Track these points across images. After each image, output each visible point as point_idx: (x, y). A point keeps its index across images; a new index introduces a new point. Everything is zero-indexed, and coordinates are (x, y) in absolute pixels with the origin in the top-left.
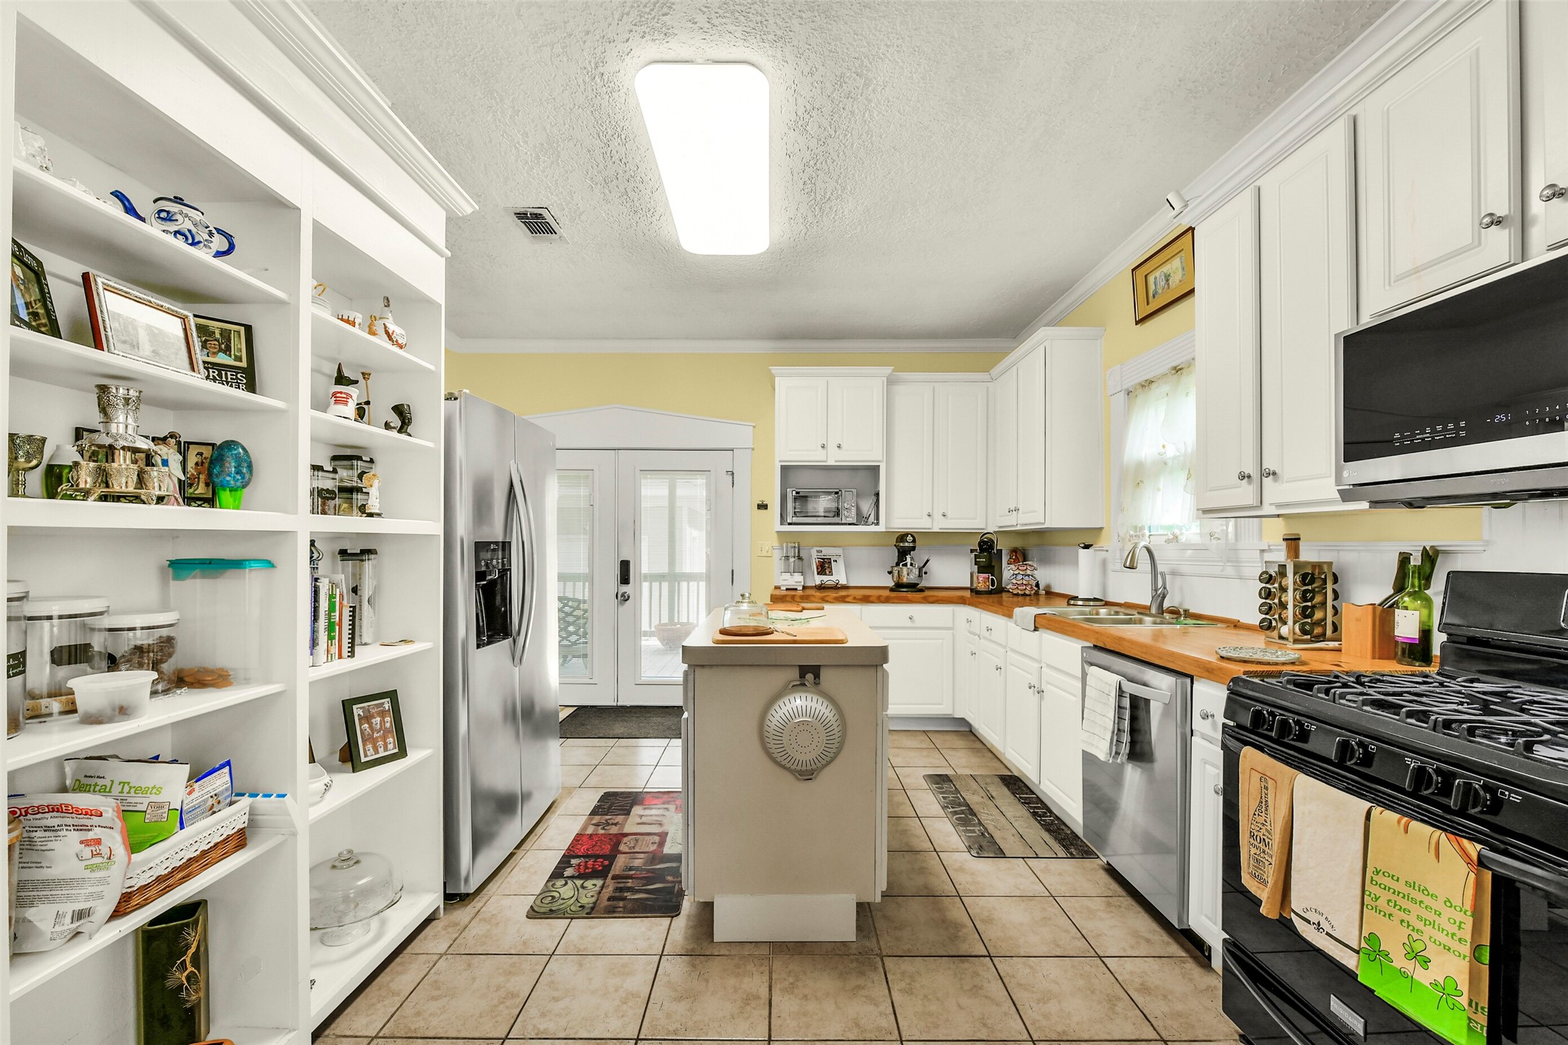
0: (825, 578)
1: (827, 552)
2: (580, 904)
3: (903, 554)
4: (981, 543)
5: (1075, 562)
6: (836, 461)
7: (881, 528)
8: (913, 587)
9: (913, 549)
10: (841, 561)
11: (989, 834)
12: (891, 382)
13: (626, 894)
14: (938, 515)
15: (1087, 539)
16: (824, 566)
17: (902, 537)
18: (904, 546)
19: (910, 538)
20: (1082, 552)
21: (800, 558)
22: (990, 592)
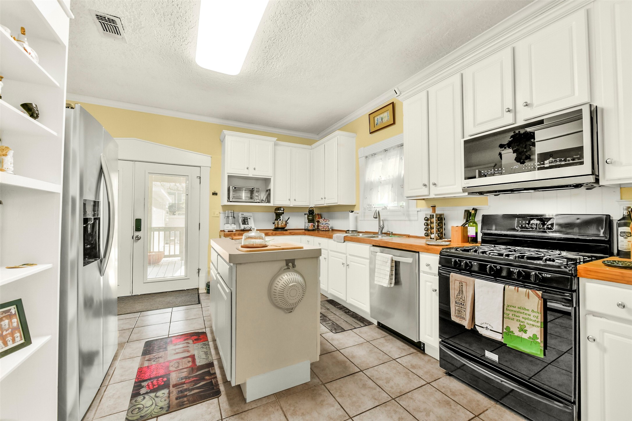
0: (246, 226)
1: (246, 214)
2: (159, 407)
3: (278, 216)
4: (310, 211)
5: (347, 217)
6: (253, 175)
7: (271, 204)
8: (283, 229)
9: (283, 213)
10: (252, 219)
11: (335, 323)
12: (276, 145)
13: (185, 393)
14: (292, 200)
15: (351, 209)
16: (245, 221)
17: (278, 208)
18: (278, 212)
19: (282, 209)
20: (350, 213)
21: (234, 217)
22: (313, 230)
